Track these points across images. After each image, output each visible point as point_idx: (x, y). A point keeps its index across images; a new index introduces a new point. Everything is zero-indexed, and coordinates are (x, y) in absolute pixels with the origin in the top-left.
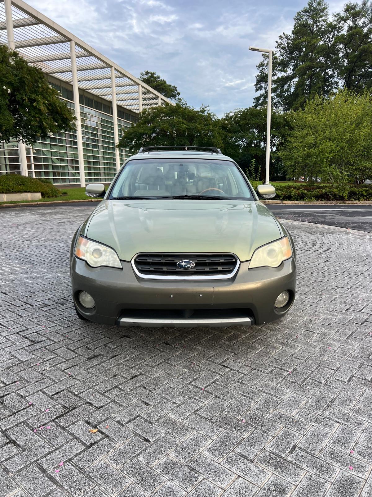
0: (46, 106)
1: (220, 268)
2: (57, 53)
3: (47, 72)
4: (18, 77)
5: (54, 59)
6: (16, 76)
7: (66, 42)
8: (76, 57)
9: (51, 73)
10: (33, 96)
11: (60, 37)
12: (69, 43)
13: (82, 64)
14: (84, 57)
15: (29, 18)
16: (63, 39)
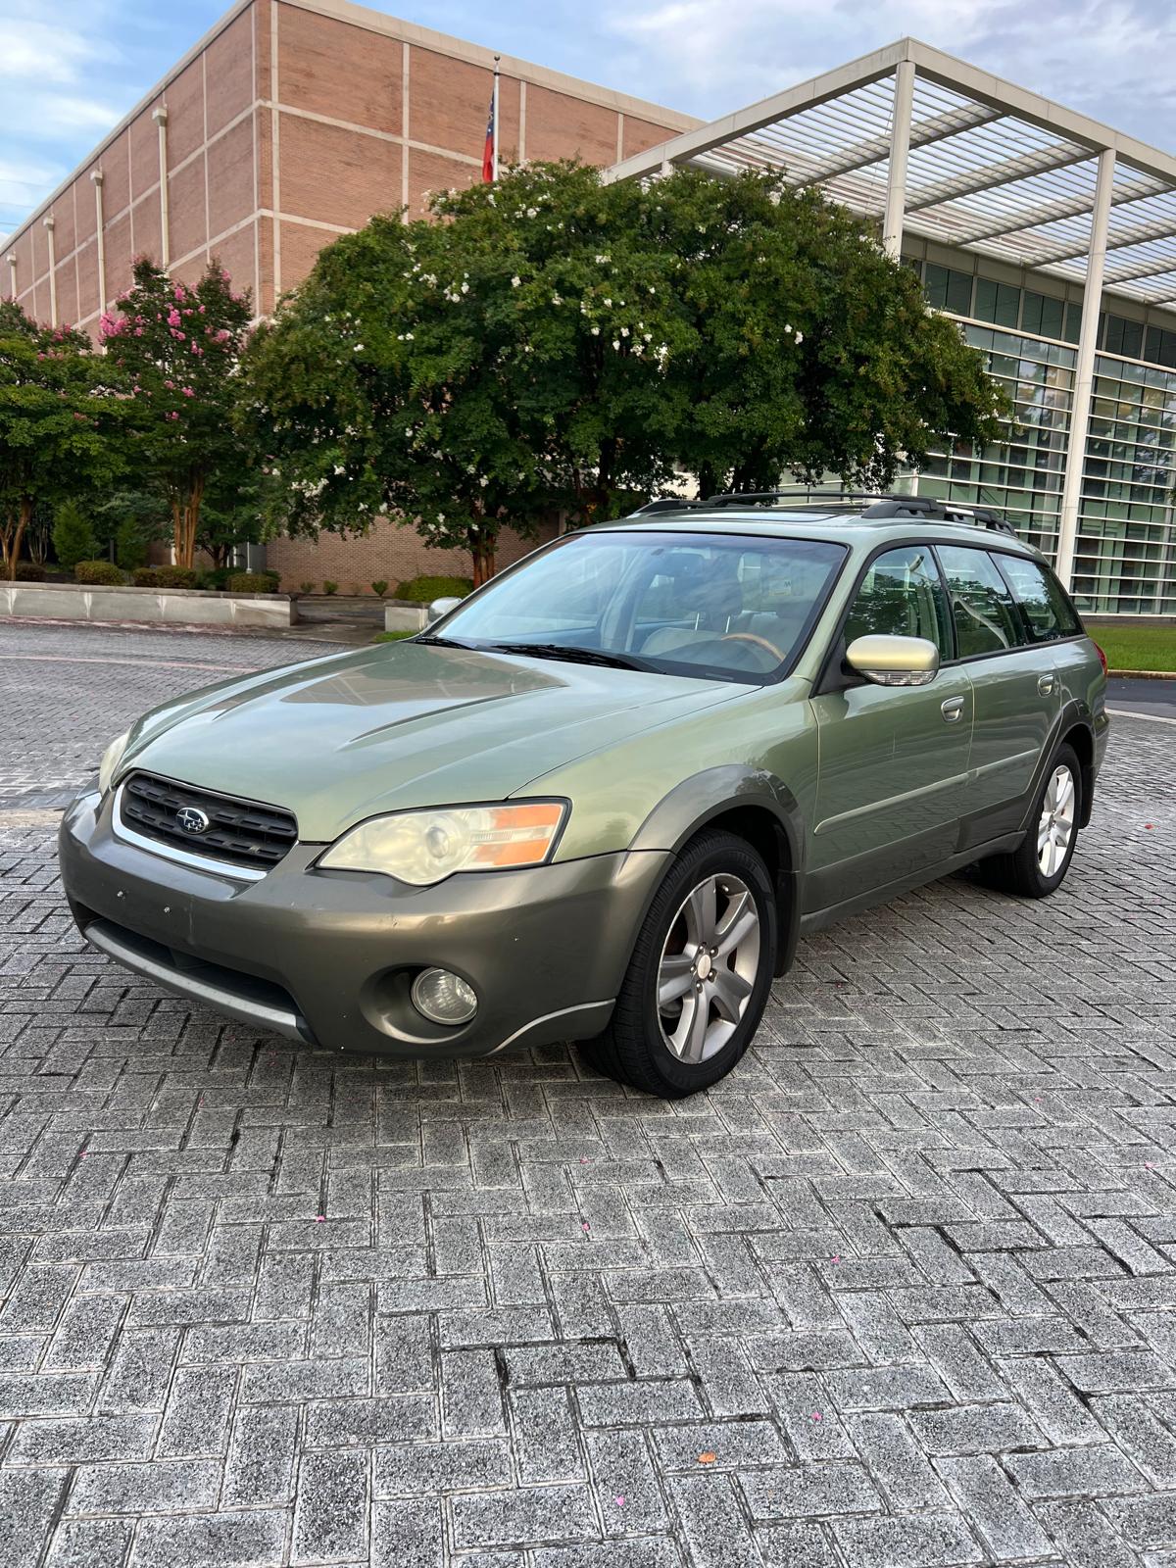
0: (904, 371)
1: (255, 848)
2: (1061, 199)
3: (1027, 260)
4: (832, 295)
5: (1047, 217)
6: (828, 290)
7: (1087, 157)
8: (1112, 205)
9: (1040, 263)
10: (866, 347)
11: (1068, 147)
12: (1096, 160)
13: (1144, 222)
14: (1152, 195)
15: (968, 106)
16: (1077, 152)
